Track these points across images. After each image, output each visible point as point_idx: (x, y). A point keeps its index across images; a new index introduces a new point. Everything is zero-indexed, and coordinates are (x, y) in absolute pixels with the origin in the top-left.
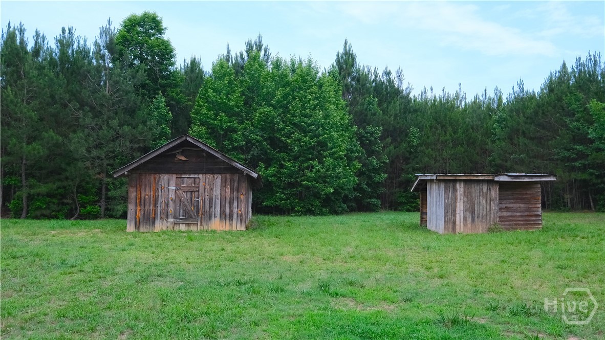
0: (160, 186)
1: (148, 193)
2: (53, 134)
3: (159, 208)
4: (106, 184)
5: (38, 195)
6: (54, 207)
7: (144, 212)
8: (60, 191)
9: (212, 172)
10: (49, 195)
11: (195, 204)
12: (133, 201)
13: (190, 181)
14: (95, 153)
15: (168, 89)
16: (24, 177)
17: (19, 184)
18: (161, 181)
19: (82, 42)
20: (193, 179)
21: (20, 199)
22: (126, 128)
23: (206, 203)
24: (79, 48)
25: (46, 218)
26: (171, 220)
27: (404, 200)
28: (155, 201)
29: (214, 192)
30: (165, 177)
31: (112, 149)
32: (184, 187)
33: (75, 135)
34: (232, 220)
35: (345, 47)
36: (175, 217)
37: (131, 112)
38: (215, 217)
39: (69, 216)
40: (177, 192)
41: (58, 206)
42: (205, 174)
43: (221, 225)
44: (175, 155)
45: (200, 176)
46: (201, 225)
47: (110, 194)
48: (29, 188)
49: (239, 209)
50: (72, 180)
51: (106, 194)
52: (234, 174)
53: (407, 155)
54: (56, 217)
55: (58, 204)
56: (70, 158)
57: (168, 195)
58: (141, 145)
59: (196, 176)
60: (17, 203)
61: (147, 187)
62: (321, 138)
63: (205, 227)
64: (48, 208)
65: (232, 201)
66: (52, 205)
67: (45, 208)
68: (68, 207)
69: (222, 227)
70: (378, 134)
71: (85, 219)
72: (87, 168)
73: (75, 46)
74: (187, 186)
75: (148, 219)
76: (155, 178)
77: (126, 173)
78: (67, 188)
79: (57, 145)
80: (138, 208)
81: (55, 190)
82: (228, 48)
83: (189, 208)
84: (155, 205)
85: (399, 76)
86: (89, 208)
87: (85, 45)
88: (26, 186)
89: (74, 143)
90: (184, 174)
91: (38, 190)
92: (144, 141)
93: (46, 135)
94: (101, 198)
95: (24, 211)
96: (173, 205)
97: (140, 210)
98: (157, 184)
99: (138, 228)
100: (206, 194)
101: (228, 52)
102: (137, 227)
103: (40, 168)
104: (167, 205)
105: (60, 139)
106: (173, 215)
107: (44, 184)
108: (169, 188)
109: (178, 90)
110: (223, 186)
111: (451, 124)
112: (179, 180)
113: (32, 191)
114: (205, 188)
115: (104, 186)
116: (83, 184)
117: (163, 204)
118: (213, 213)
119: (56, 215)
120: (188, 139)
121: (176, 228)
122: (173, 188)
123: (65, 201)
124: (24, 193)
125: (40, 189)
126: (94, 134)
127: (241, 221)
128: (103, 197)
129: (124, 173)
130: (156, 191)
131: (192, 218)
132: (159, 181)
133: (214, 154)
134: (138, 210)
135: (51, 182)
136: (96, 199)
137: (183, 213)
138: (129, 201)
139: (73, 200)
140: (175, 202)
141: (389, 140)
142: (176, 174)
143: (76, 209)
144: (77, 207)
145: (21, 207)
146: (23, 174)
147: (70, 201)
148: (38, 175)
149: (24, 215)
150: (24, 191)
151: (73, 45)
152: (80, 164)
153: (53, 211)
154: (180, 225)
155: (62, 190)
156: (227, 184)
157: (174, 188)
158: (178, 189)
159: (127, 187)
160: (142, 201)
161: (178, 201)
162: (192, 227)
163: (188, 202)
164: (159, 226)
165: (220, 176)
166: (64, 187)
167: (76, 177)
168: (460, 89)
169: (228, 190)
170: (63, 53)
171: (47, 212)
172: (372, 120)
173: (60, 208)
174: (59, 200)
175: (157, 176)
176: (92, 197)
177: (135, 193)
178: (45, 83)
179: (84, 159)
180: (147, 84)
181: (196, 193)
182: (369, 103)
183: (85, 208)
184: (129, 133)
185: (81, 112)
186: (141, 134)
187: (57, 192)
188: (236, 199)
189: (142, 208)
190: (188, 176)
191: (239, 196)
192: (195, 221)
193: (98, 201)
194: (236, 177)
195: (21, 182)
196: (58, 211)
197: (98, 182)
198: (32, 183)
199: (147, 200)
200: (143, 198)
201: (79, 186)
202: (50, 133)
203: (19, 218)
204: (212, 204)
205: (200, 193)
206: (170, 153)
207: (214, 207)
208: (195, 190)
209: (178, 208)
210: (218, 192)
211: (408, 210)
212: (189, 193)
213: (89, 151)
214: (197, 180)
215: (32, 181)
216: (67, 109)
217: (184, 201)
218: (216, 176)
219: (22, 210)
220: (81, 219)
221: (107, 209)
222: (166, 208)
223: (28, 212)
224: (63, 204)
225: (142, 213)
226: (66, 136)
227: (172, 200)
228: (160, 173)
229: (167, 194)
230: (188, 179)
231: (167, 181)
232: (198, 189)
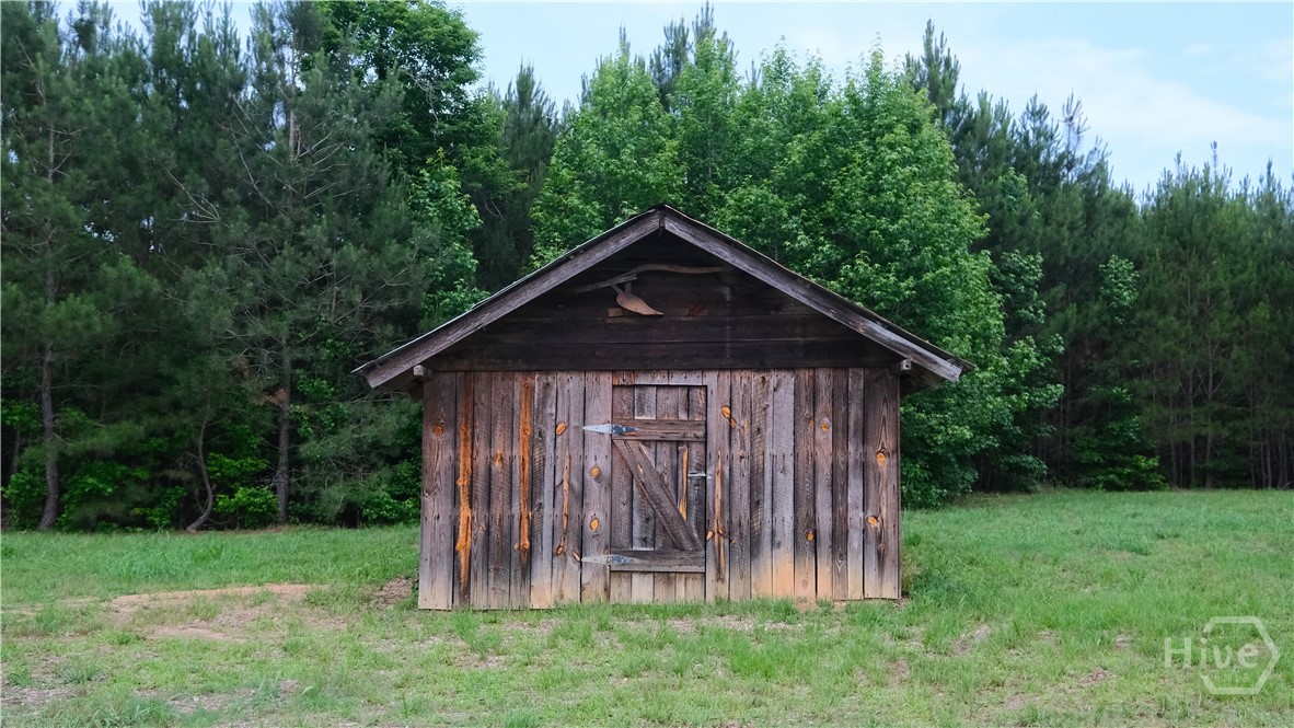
0: (550, 422)
1: (503, 450)
2: (133, 270)
3: (547, 510)
4: (291, 422)
5: (91, 455)
6: (137, 493)
7: (488, 527)
8: (155, 442)
9: (757, 360)
10: (124, 456)
11: (693, 495)
12: (443, 482)
13: (671, 399)
14: (258, 328)
15: (463, 147)
16: (47, 405)
17: (34, 425)
18: (551, 401)
19: (218, 14)
20: (682, 394)
21: (37, 470)
22: (352, 253)
23: (736, 488)
24: (210, 32)
25: (115, 525)
26: (597, 558)
27: (1097, 457)
28: (532, 484)
29: (768, 444)
30: (570, 384)
31: (308, 317)
32: (648, 423)
33: (200, 274)
34: (844, 556)
35: (928, 44)
36: (611, 547)
37: (363, 208)
38: (774, 544)
39: (181, 520)
40: (620, 444)
41: (151, 490)
42: (732, 369)
43: (800, 578)
44: (610, 298)
45: (711, 379)
46: (719, 578)
47: (305, 450)
48: (64, 435)
49: (870, 513)
50: (193, 411)
51: (293, 452)
52: (846, 368)
53: (1104, 333)
54: (146, 524)
55: (151, 484)
56: (186, 346)
57: (584, 457)
58: (396, 303)
59: (693, 379)
60: (29, 482)
61: (499, 427)
62: (928, 276)
63: (735, 590)
64: (120, 495)
65: (840, 481)
66: (132, 487)
67: (112, 495)
68: (181, 491)
69: (805, 583)
70: (1035, 274)
71: (232, 527)
72: (237, 373)
73: (199, 28)
74: (658, 422)
75: (505, 554)
76: (529, 390)
77: (418, 370)
78: (177, 434)
79: (145, 305)
80: (465, 512)
81: (141, 441)
82: (623, 38)
83: (669, 511)
84: (532, 499)
85: (1071, 119)
86: (241, 494)
87: (226, 23)
88: (56, 430)
89: (197, 298)
90: (647, 370)
91: (87, 443)
92: (404, 292)
93: (111, 272)
94: (275, 463)
95: (50, 505)
96: (605, 499)
97: (470, 521)
98: (537, 414)
99: (465, 593)
100: (737, 452)
101: (625, 48)
102: (461, 588)
103: (97, 378)
104: (581, 497)
105: (156, 286)
106: (605, 539)
107: (107, 422)
108: (586, 428)
109: (491, 149)
110: (803, 419)
111: (1222, 247)
112: (626, 394)
113: (71, 447)
114: (731, 429)
115: (285, 427)
116: (226, 422)
117: (565, 495)
118: (767, 530)
119: (145, 515)
120: (671, 226)
121: (618, 589)
122: (600, 427)
123: (172, 474)
124: (48, 451)
125: (95, 440)
126: (256, 272)
127: (881, 557)
128: (283, 459)
129: (411, 370)
130: (536, 440)
131: (682, 550)
132: (543, 402)
133: (779, 286)
134: (463, 521)
135: (129, 417)
136: (263, 465)
137: (644, 529)
138: (426, 484)
139: (195, 469)
140: (611, 485)
141: (1059, 291)
142: (614, 372)
143: (204, 496)
144: (206, 492)
145: (39, 495)
146: (45, 396)
147: (186, 476)
148: (90, 395)
149: (48, 518)
150: (48, 446)
151: (192, 25)
152: (216, 361)
153: (137, 504)
154: (636, 578)
155: (160, 441)
156: (820, 409)
157: (606, 429)
158: (621, 434)
159: (353, 431)
160: (480, 485)
161: (625, 482)
162: (680, 586)
163: (663, 486)
164: (549, 585)
165: (788, 380)
166: (169, 433)
167: (204, 402)
168: (1215, 157)
169: (824, 434)
170: (164, 43)
171: (117, 509)
172: (1017, 234)
173: (156, 493)
174: (154, 469)
175: (537, 382)
176: (249, 460)
177: (450, 452)
178: (104, 112)
179: (227, 344)
180: (402, 133)
181: (696, 449)
182: (1005, 190)
183: (231, 493)
184: (359, 266)
185: (214, 206)
186: (394, 268)
187: (145, 447)
188: (859, 472)
189: (480, 511)
190: (659, 379)
191: (871, 458)
192: (694, 561)
193: (269, 473)
194: (856, 382)
195: (40, 416)
196: (151, 505)
197: (269, 415)
198: (70, 422)
199: (499, 479)
200: (482, 470)
201: (213, 430)
202: (121, 265)
203: (34, 527)
204: (760, 490)
205: (712, 447)
206: (589, 288)
207: (767, 505)
208: (690, 435)
209: (625, 509)
210: (786, 444)
211: (1111, 487)
212: (665, 449)
213: (241, 326)
214: (697, 395)
215: (75, 415)
216: (174, 201)
217: (649, 479)
218: (773, 378)
219: (44, 503)
220: (220, 528)
221: (293, 497)
222: (576, 511)
223: (59, 510)
224: (166, 482)
225: (480, 531)
226: (171, 279)
227: (598, 478)
228: (546, 371)
229: (576, 452)
230: (662, 393)
231: (576, 401)
232: (701, 433)
